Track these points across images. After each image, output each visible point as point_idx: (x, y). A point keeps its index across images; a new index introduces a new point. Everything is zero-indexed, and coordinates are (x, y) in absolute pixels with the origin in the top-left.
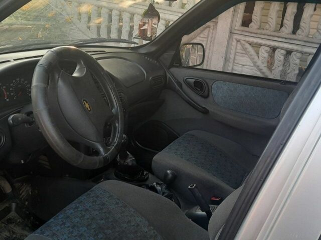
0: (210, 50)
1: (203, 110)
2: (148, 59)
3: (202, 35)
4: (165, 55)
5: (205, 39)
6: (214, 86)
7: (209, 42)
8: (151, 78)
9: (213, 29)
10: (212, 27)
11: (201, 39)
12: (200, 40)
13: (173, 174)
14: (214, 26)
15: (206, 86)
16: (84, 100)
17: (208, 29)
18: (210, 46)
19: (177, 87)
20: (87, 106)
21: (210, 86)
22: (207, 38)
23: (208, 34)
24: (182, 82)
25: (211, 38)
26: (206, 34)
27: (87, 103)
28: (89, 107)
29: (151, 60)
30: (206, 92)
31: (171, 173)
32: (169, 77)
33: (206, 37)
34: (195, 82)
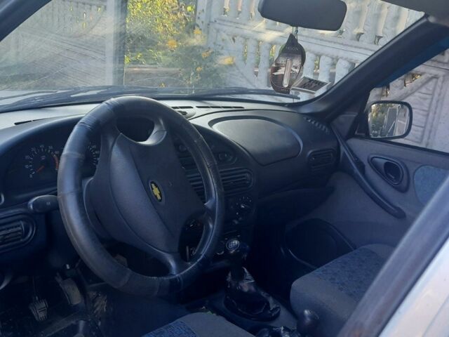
0: (435, 113)
1: (396, 212)
2: (313, 123)
3: (424, 90)
4: (342, 118)
5: (428, 96)
6: (419, 173)
7: (434, 101)
8: (310, 152)
9: (443, 82)
10: (441, 78)
11: (421, 95)
12: (420, 97)
13: (312, 318)
14: (444, 76)
15: (405, 172)
16: (152, 183)
17: (434, 80)
18: (436, 108)
19: (356, 170)
20: (156, 191)
21: (411, 172)
22: (433, 94)
23: (434, 89)
24: (365, 162)
25: (439, 95)
26: (431, 89)
27: (156, 186)
28: (160, 194)
29: (317, 124)
30: (404, 183)
31: (309, 316)
32: (344, 153)
33: (430, 92)
34: (386, 164)
